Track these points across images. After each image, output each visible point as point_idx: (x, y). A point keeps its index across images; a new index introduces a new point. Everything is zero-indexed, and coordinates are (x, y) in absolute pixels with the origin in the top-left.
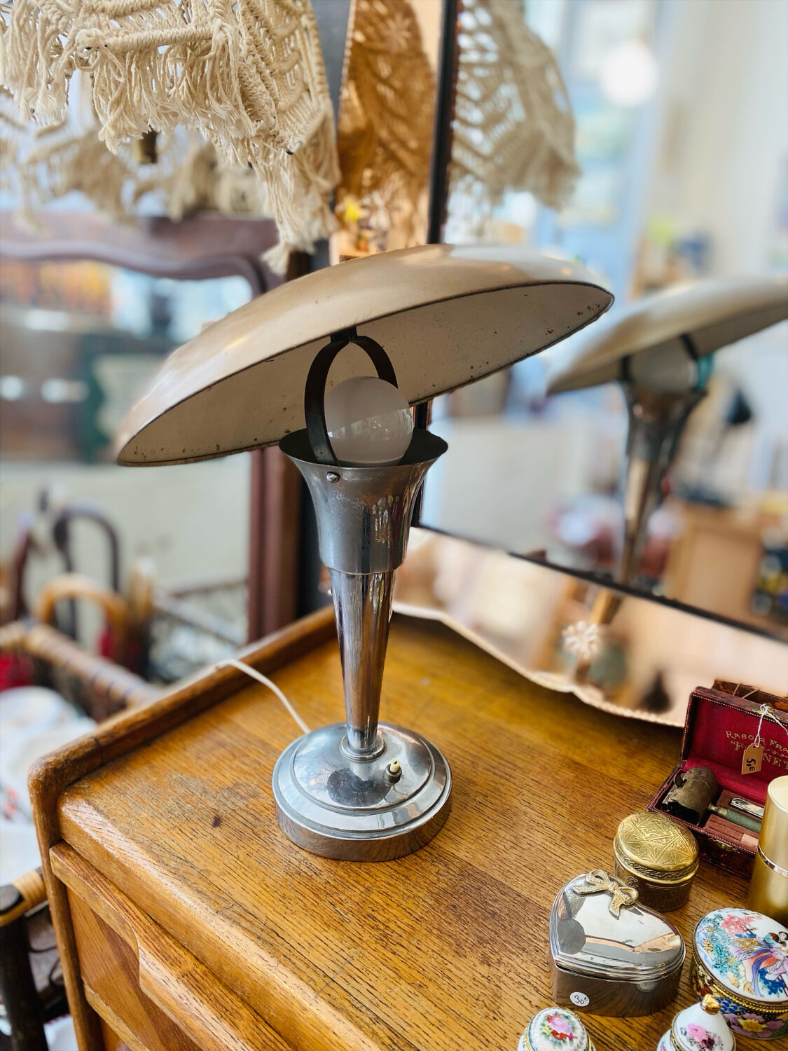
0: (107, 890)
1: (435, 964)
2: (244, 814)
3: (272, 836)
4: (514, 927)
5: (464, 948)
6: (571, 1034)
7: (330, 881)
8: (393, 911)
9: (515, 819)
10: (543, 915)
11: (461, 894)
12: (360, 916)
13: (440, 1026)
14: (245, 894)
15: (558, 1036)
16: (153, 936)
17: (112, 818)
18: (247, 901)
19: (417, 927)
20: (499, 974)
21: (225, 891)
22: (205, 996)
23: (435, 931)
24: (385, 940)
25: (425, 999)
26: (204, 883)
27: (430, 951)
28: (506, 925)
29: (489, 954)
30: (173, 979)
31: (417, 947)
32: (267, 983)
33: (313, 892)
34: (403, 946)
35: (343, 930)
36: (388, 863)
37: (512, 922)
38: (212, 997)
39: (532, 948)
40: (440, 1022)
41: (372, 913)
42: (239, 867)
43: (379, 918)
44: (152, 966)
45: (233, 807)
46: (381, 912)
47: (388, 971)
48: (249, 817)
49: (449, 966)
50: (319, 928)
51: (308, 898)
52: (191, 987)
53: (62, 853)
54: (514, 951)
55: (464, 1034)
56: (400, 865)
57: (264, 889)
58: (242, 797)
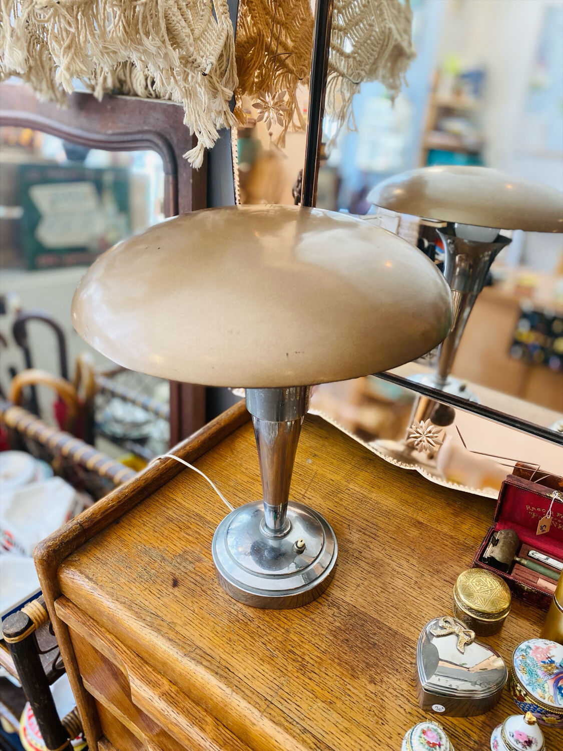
0: (100, 632)
1: (339, 686)
2: (193, 575)
3: (215, 592)
4: (389, 653)
5: (358, 672)
6: (439, 743)
7: (260, 626)
8: (307, 647)
9: (381, 569)
10: (407, 643)
11: (351, 630)
12: (284, 652)
13: (346, 732)
14: (203, 640)
15: (431, 745)
16: (138, 666)
17: (99, 584)
18: (204, 644)
19: (324, 657)
20: (382, 690)
21: (188, 638)
22: (180, 709)
23: (336, 660)
24: (303, 669)
25: (334, 712)
26: (173, 633)
27: (335, 675)
28: (384, 652)
29: (375, 676)
30: (156, 698)
31: (326, 674)
32: (226, 706)
33: (249, 635)
34: (315, 673)
35: (274, 663)
36: (299, 609)
37: (387, 650)
38: (185, 709)
39: (402, 669)
40: (347, 729)
41: (292, 649)
42: (195, 618)
43: (297, 652)
44: (139, 688)
45: (184, 570)
46: (298, 648)
47: (307, 692)
48: (198, 578)
49: (349, 687)
50: (257, 663)
51: (247, 640)
52: (169, 703)
53: (64, 605)
54: (390, 672)
55: (363, 737)
56: (307, 610)
57: (215, 635)
58: (191, 562)
